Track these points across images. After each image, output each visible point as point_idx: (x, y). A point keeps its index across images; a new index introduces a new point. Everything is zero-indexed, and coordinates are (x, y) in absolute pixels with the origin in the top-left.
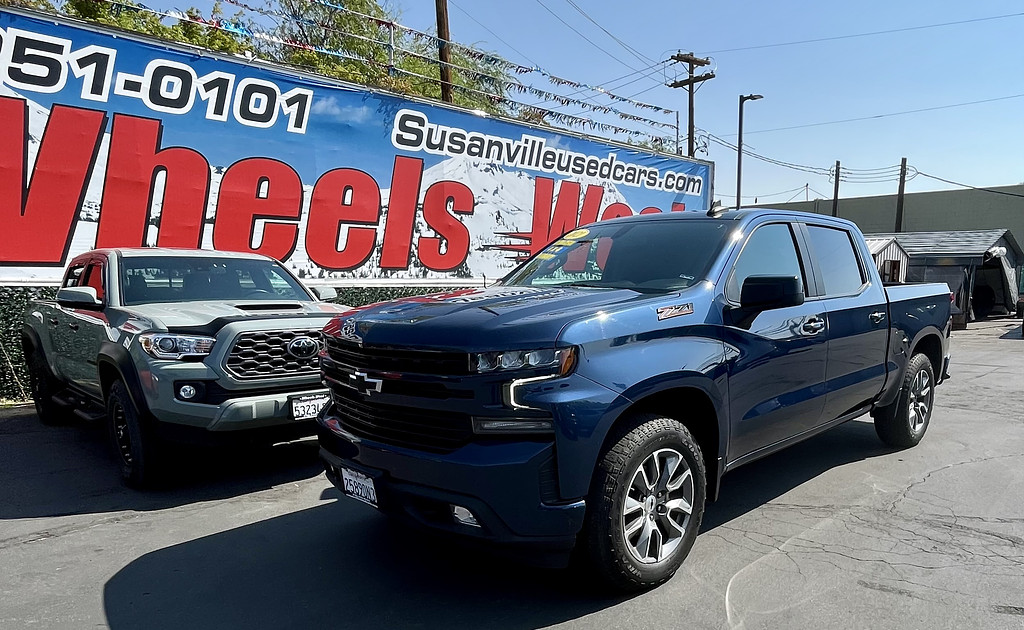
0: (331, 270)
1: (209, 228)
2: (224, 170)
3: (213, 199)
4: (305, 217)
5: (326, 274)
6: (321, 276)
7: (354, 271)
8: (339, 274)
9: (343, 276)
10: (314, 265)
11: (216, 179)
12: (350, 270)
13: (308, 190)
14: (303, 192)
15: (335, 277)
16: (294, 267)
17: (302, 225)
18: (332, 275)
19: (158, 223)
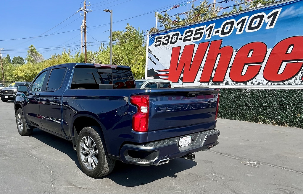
0: (272, 82)
1: (229, 70)
2: (238, 50)
3: (232, 60)
4: (265, 62)
5: (270, 83)
6: (267, 84)
7: (285, 82)
8: (276, 83)
9: (278, 84)
10: (265, 80)
11: (235, 53)
12: (282, 81)
13: (269, 50)
14: (267, 51)
15: (274, 85)
16: (256, 81)
17: (263, 65)
18: (273, 84)
19: (215, 70)
